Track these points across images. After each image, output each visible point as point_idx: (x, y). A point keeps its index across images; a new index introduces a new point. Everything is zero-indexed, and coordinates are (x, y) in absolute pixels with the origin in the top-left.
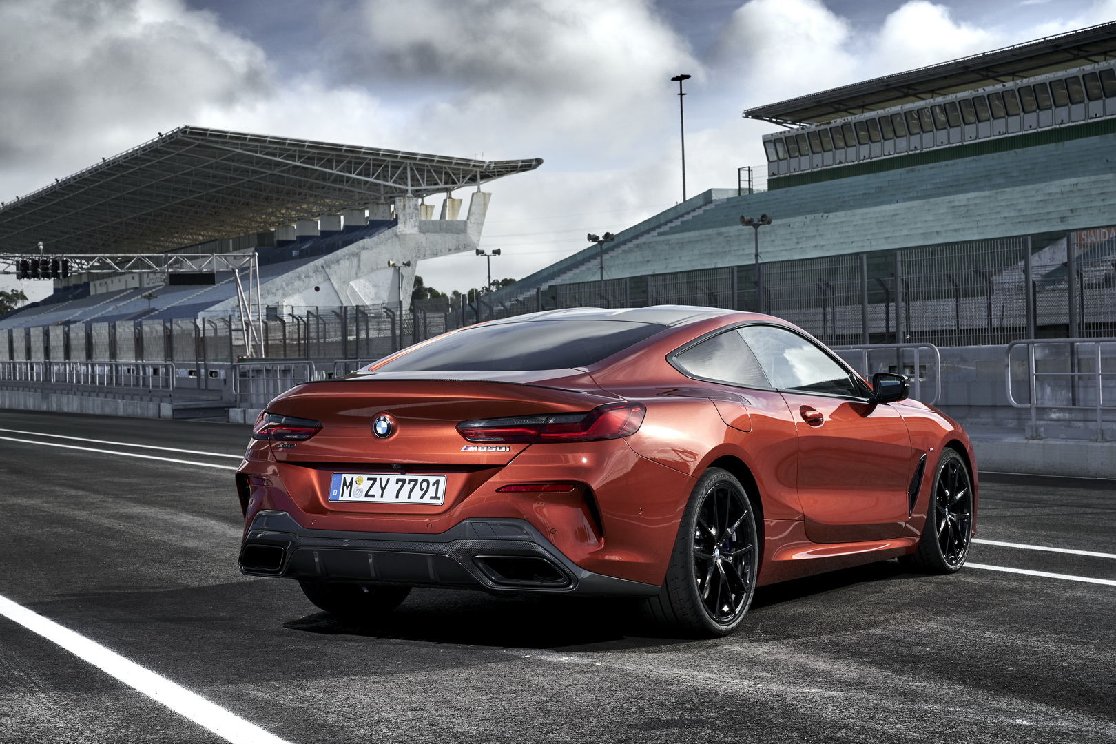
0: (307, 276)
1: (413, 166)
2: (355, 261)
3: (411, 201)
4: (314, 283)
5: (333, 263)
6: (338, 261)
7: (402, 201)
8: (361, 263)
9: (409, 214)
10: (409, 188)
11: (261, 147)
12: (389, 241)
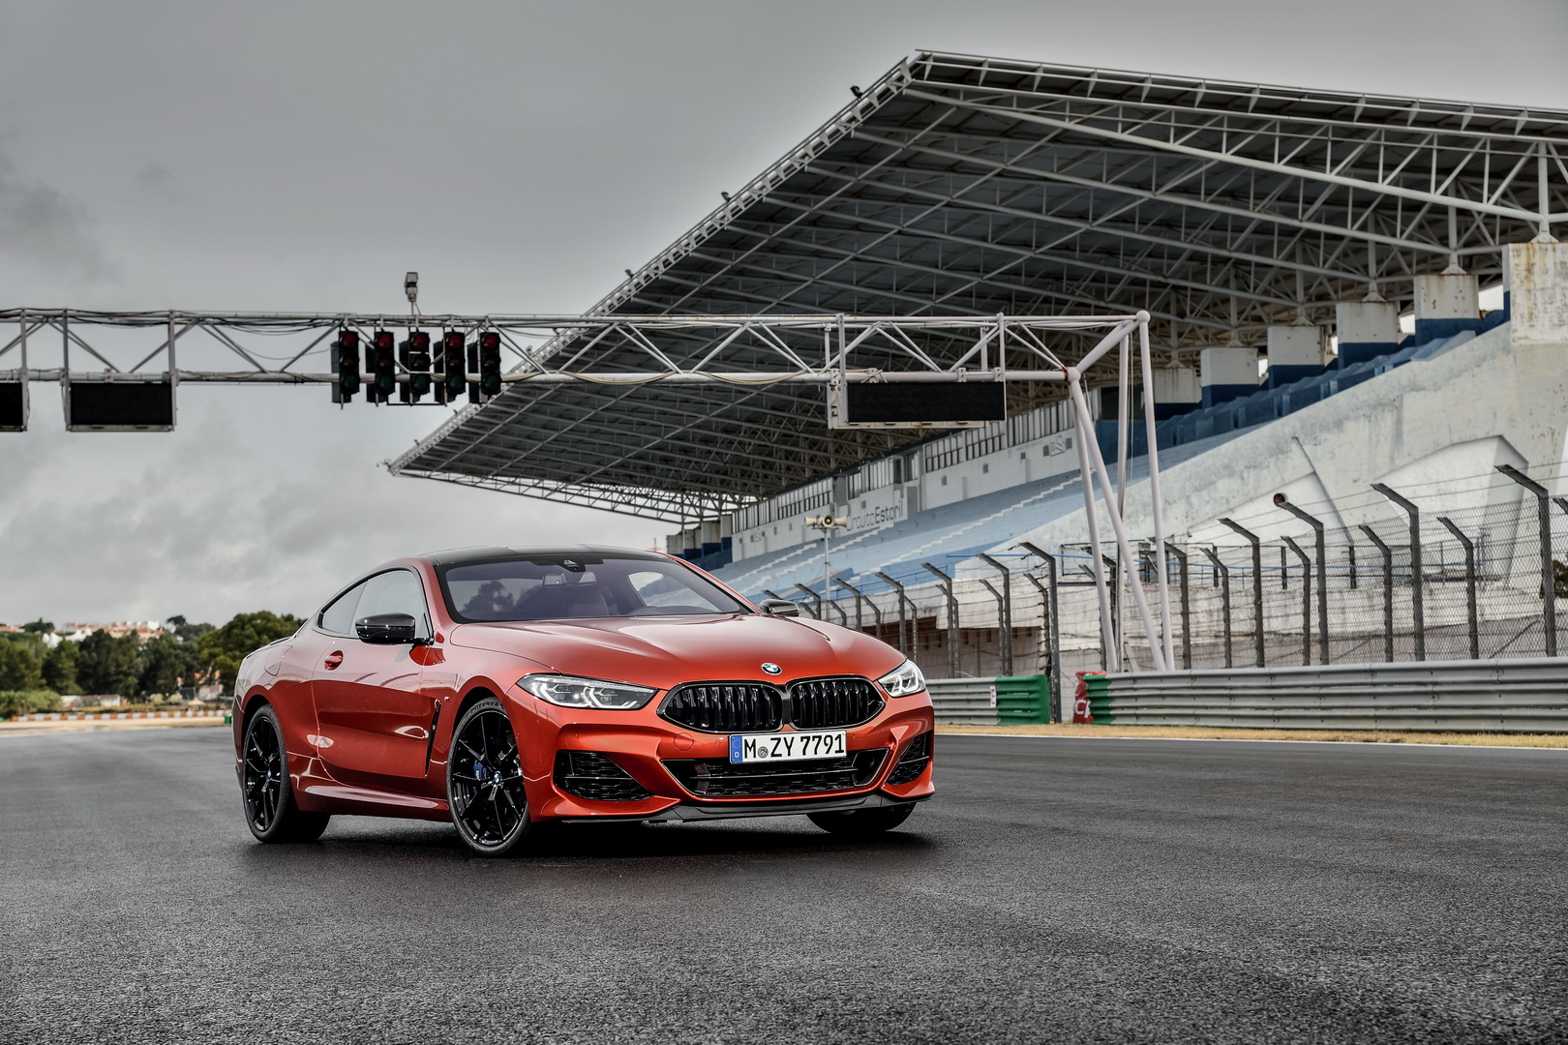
0: (1254, 466)
1: (1555, 155)
2: (1388, 420)
3: (1550, 253)
4: (1271, 486)
5: (1324, 427)
6: (1339, 424)
7: (1524, 253)
8: (1406, 428)
9: (1543, 289)
10: (1545, 217)
11: (1128, 112)
12: (1485, 366)
